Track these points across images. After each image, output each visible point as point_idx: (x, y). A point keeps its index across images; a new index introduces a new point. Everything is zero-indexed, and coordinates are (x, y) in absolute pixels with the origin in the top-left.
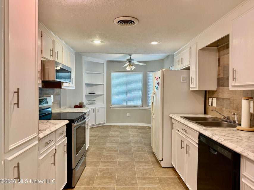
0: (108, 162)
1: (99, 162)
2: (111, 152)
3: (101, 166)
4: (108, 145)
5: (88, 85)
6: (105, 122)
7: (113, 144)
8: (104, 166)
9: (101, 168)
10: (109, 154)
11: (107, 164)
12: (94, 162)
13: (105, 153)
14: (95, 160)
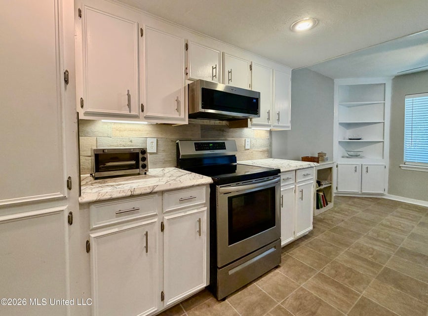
0: (333, 283)
1: (312, 270)
2: (359, 262)
3: (309, 284)
4: (362, 241)
5: (349, 125)
6: (386, 193)
7: (378, 243)
8: (314, 287)
9: (302, 289)
10: (349, 266)
11: (327, 288)
12: (302, 265)
13: (342, 257)
14: (307, 263)
